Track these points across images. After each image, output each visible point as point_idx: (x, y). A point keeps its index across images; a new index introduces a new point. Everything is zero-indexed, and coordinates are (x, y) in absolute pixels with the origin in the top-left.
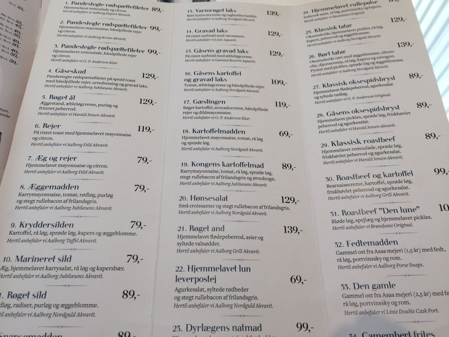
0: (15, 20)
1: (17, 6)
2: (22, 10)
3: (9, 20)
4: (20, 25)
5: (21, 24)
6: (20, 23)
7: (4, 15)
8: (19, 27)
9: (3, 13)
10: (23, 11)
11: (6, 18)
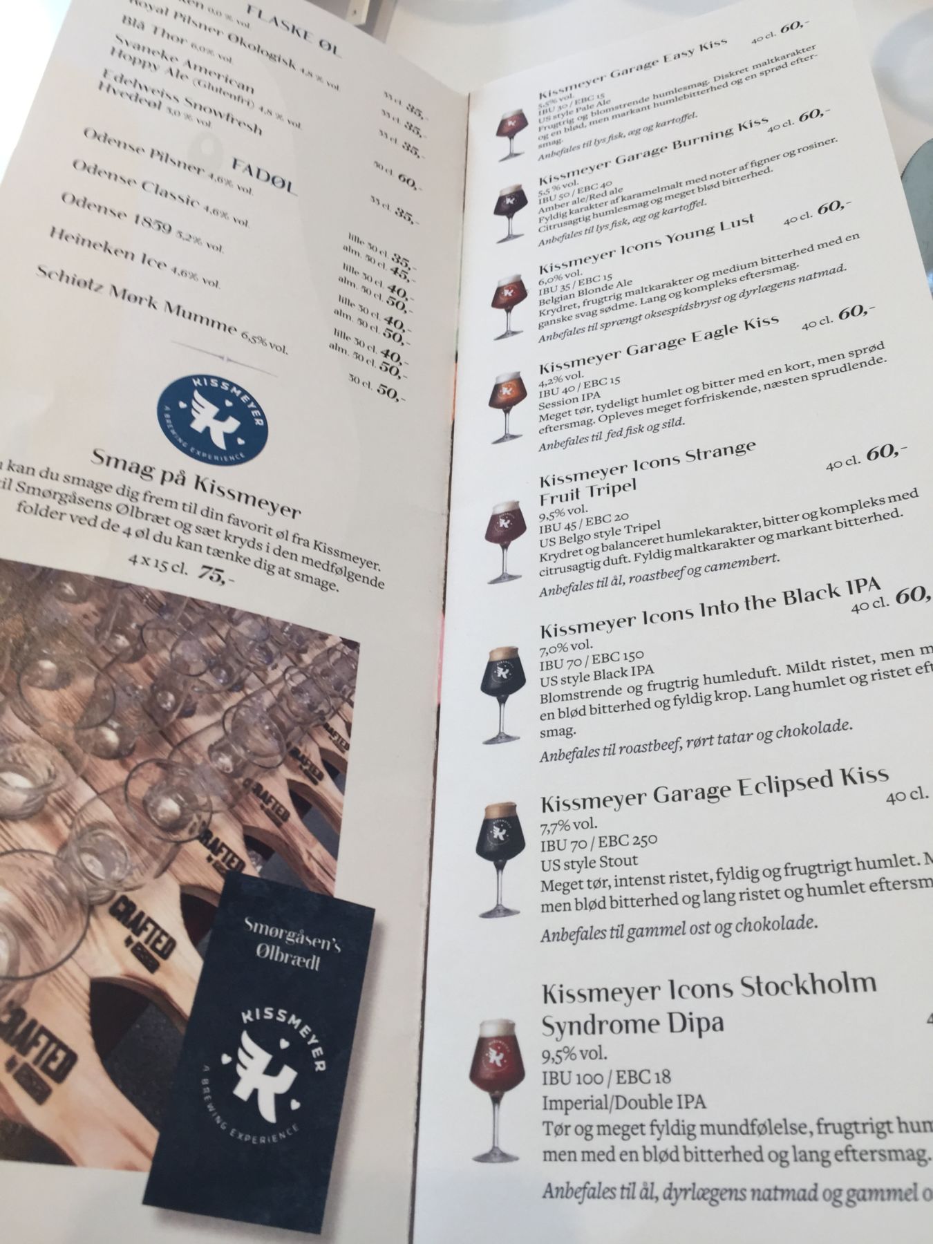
0: (390, 255)
1: (393, 209)
2: (409, 219)
3: (371, 256)
4: (406, 269)
5: (406, 265)
6: (404, 264)
7: (357, 239)
8: (403, 276)
9: (354, 233)
10: (412, 223)
11: (364, 250)
